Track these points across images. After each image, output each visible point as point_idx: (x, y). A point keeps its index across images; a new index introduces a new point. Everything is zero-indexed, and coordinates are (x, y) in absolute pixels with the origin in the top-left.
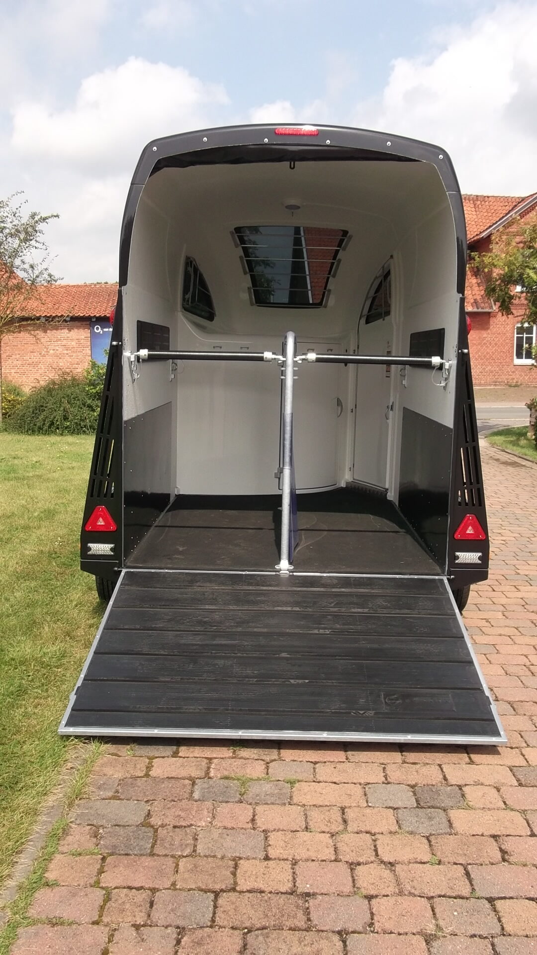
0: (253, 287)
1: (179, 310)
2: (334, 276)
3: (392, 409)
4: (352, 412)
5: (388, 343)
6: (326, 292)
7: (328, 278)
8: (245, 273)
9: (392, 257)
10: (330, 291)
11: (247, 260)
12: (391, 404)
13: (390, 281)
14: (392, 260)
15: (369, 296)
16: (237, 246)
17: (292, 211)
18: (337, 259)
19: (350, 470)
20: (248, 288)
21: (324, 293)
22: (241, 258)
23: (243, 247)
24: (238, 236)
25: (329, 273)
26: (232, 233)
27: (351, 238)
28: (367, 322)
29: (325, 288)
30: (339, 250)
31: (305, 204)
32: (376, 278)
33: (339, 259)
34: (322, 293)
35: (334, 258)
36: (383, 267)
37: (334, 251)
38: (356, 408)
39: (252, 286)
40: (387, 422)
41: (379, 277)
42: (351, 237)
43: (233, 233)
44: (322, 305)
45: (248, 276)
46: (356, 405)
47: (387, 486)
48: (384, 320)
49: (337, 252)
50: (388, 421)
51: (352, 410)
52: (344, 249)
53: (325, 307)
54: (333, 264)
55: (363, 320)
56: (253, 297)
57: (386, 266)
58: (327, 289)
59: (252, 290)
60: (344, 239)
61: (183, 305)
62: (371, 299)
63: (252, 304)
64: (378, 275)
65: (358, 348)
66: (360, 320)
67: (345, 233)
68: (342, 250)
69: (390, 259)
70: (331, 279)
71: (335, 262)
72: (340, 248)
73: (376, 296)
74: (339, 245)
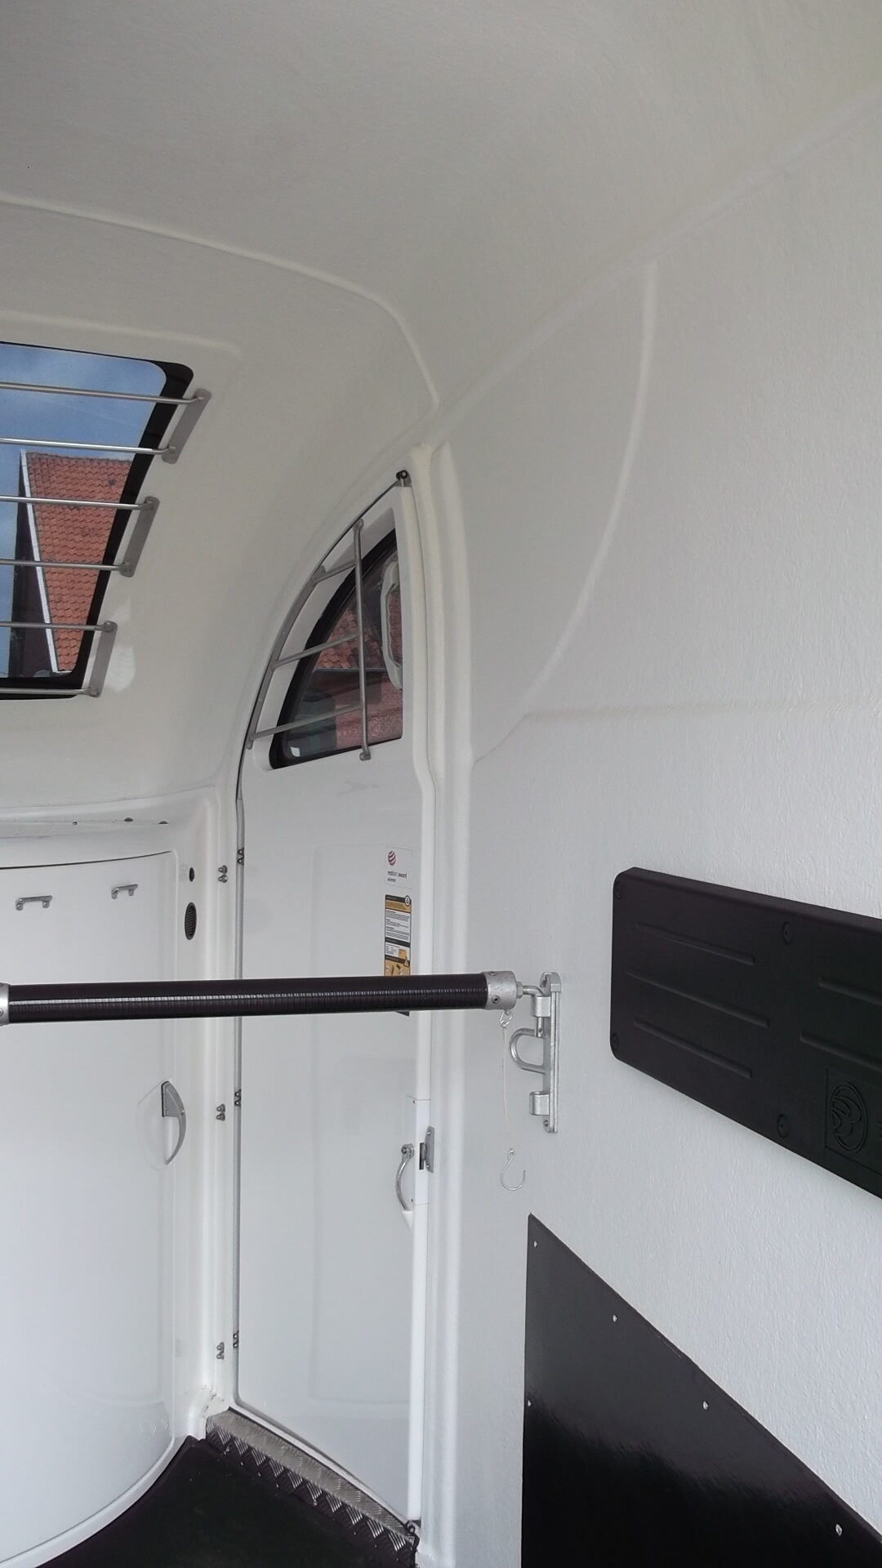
2: (128, 570)
3: (425, 1160)
4: (222, 1117)
5: (391, 859)
6: (97, 635)
7: (104, 577)
9: (403, 477)
10: (111, 629)
12: (420, 1138)
13: (396, 592)
14: (404, 492)
15: (286, 651)
18: (141, 497)
19: (221, 1356)
21: (88, 638)
25: (109, 557)
27: (204, 403)
28: (279, 759)
29: (92, 619)
30: (150, 457)
32: (319, 574)
33: (148, 499)
34: (80, 636)
35: (130, 494)
36: (357, 524)
37: (129, 463)
38: (238, 1103)
40: (404, 1218)
42: (201, 399)
44: (79, 686)
46: (238, 1095)
47: (413, 1512)
48: (366, 756)
49: (140, 465)
50: (408, 1213)
51: (222, 1109)
52: (172, 456)
53: (95, 691)
54: (122, 517)
55: (261, 751)
57: (368, 521)
58: (102, 618)
60: (173, 407)
62: (295, 664)
64: (328, 565)
65: (240, 861)
66: (247, 750)
67: (177, 378)
68: (165, 459)
69: (394, 488)
70: (115, 579)
71: (133, 512)
72: (155, 447)
73: (317, 655)
74: (152, 437)
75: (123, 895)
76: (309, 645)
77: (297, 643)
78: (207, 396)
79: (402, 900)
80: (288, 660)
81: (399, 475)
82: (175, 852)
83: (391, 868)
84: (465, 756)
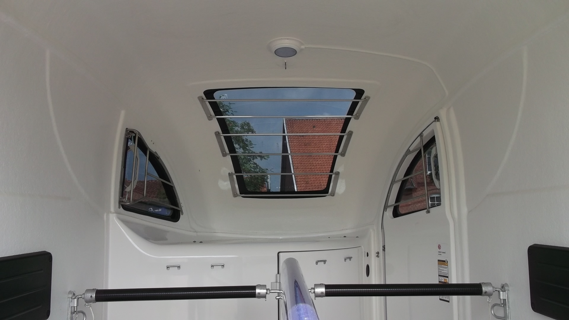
0: (236, 172)
1: (112, 209)
2: (343, 155)
5: (439, 247)
6: (333, 176)
7: (335, 157)
8: (224, 155)
9: (437, 119)
10: (338, 174)
11: (225, 137)
13: (436, 156)
14: (438, 123)
15: (397, 178)
16: (210, 118)
17: (286, 60)
18: (347, 131)
20: (229, 173)
21: (330, 177)
22: (217, 134)
23: (217, 119)
24: (209, 102)
25: (337, 151)
26: (201, 99)
28: (396, 214)
29: (332, 171)
30: (350, 119)
31: (303, 47)
32: (408, 152)
33: (350, 131)
34: (328, 177)
35: (344, 130)
36: (421, 135)
37: (343, 121)
39: (234, 172)
41: (413, 151)
42: (367, 99)
43: (203, 99)
44: (328, 193)
45: (229, 159)
48: (428, 212)
49: (347, 121)
52: (357, 118)
53: (333, 194)
54: (341, 138)
55: (389, 212)
56: (237, 186)
57: (425, 134)
58: (334, 171)
59: (235, 177)
60: (358, 102)
61: (120, 202)
62: (400, 183)
63: (235, 195)
64: (411, 149)
65: (384, 249)
66: (385, 212)
67: (359, 93)
68: (355, 119)
69: (434, 123)
70: (339, 158)
71: (345, 136)
72: (352, 115)
73: (408, 179)
74: (351, 112)
75: (348, 260)
76: (405, 176)
77: (401, 175)
78: (369, 98)
79: (444, 261)
80: (398, 181)
81: (435, 118)
82: (362, 246)
83: (439, 250)
84: (465, 210)
